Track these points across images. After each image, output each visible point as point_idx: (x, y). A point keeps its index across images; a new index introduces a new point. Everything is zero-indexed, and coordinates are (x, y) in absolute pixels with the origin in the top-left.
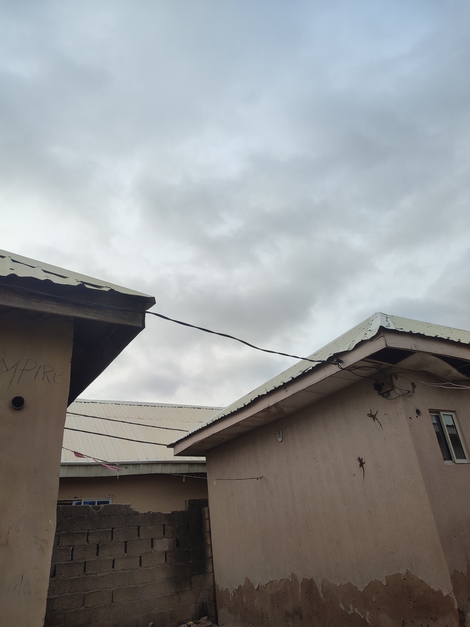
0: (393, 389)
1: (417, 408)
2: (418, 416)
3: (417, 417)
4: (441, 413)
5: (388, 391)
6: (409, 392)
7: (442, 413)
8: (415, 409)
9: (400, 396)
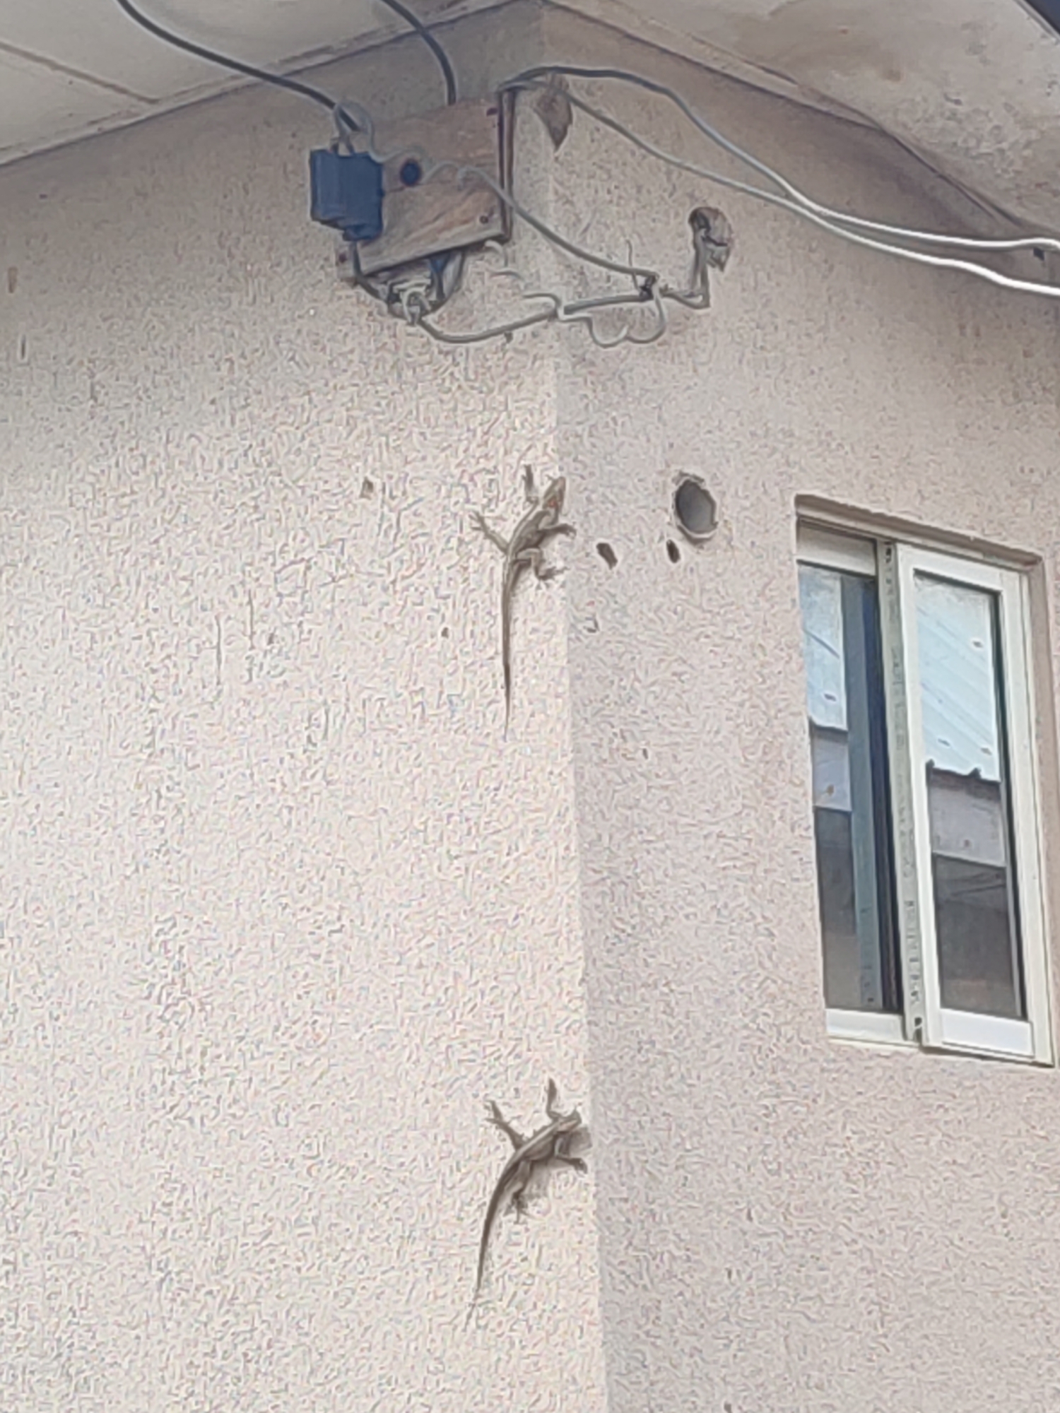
0: (503, 239)
1: (693, 470)
2: (683, 547)
3: (673, 552)
4: (902, 551)
5: (447, 254)
6: (646, 293)
7: (909, 559)
8: (674, 470)
9: (553, 316)
